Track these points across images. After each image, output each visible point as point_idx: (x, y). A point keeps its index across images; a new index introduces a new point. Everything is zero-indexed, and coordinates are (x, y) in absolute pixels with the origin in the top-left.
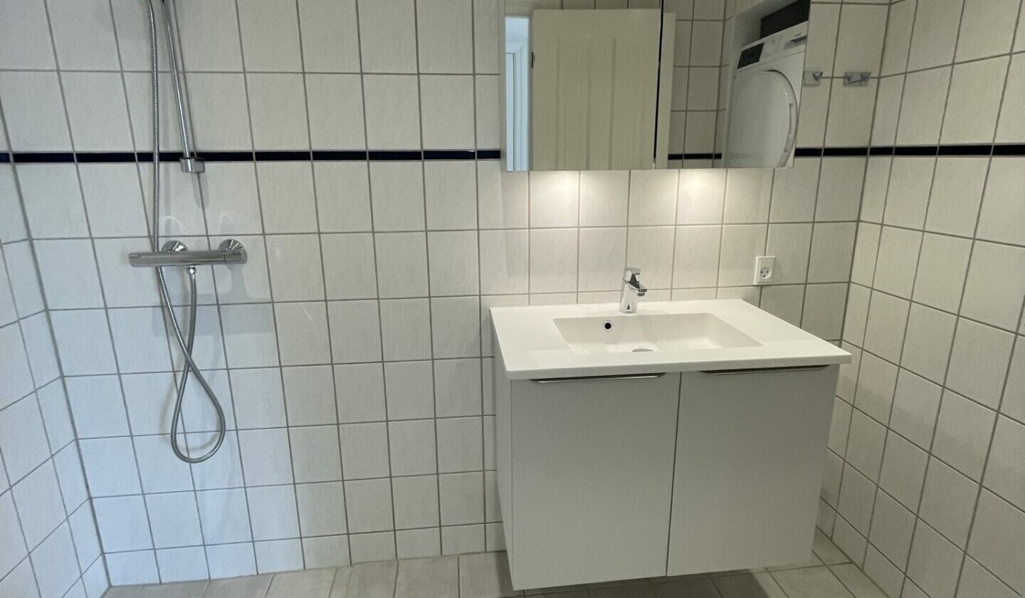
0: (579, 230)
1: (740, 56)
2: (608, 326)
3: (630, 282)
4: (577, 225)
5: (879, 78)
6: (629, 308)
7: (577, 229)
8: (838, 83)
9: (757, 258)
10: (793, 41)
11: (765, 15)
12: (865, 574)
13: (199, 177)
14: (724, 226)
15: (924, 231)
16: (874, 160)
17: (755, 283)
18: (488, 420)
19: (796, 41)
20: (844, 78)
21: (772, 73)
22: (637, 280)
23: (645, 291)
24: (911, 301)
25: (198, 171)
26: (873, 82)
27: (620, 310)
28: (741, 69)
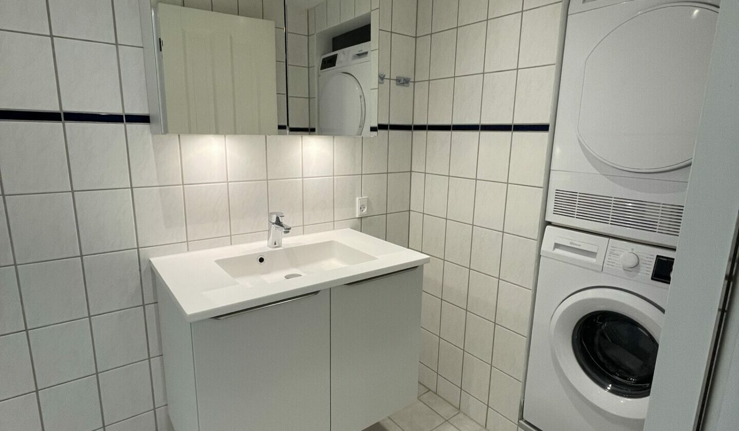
0: (228, 184)
1: (321, 62)
2: (261, 260)
3: (276, 223)
4: (226, 181)
5: (414, 82)
6: (275, 244)
7: (226, 183)
8: (393, 83)
9: (357, 199)
10: (357, 54)
11: (335, 36)
12: (439, 396)
14: (335, 177)
15: (449, 176)
16: (416, 133)
17: (357, 216)
18: (155, 362)
19: (360, 55)
20: (396, 80)
21: (346, 75)
22: (281, 221)
23: (289, 229)
24: (446, 219)
26: (411, 84)
27: (268, 246)
28: (323, 70)
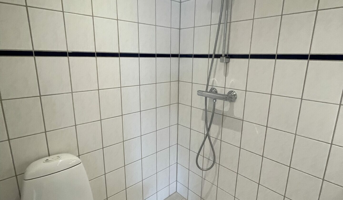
13: (227, 64)
25: (227, 62)
